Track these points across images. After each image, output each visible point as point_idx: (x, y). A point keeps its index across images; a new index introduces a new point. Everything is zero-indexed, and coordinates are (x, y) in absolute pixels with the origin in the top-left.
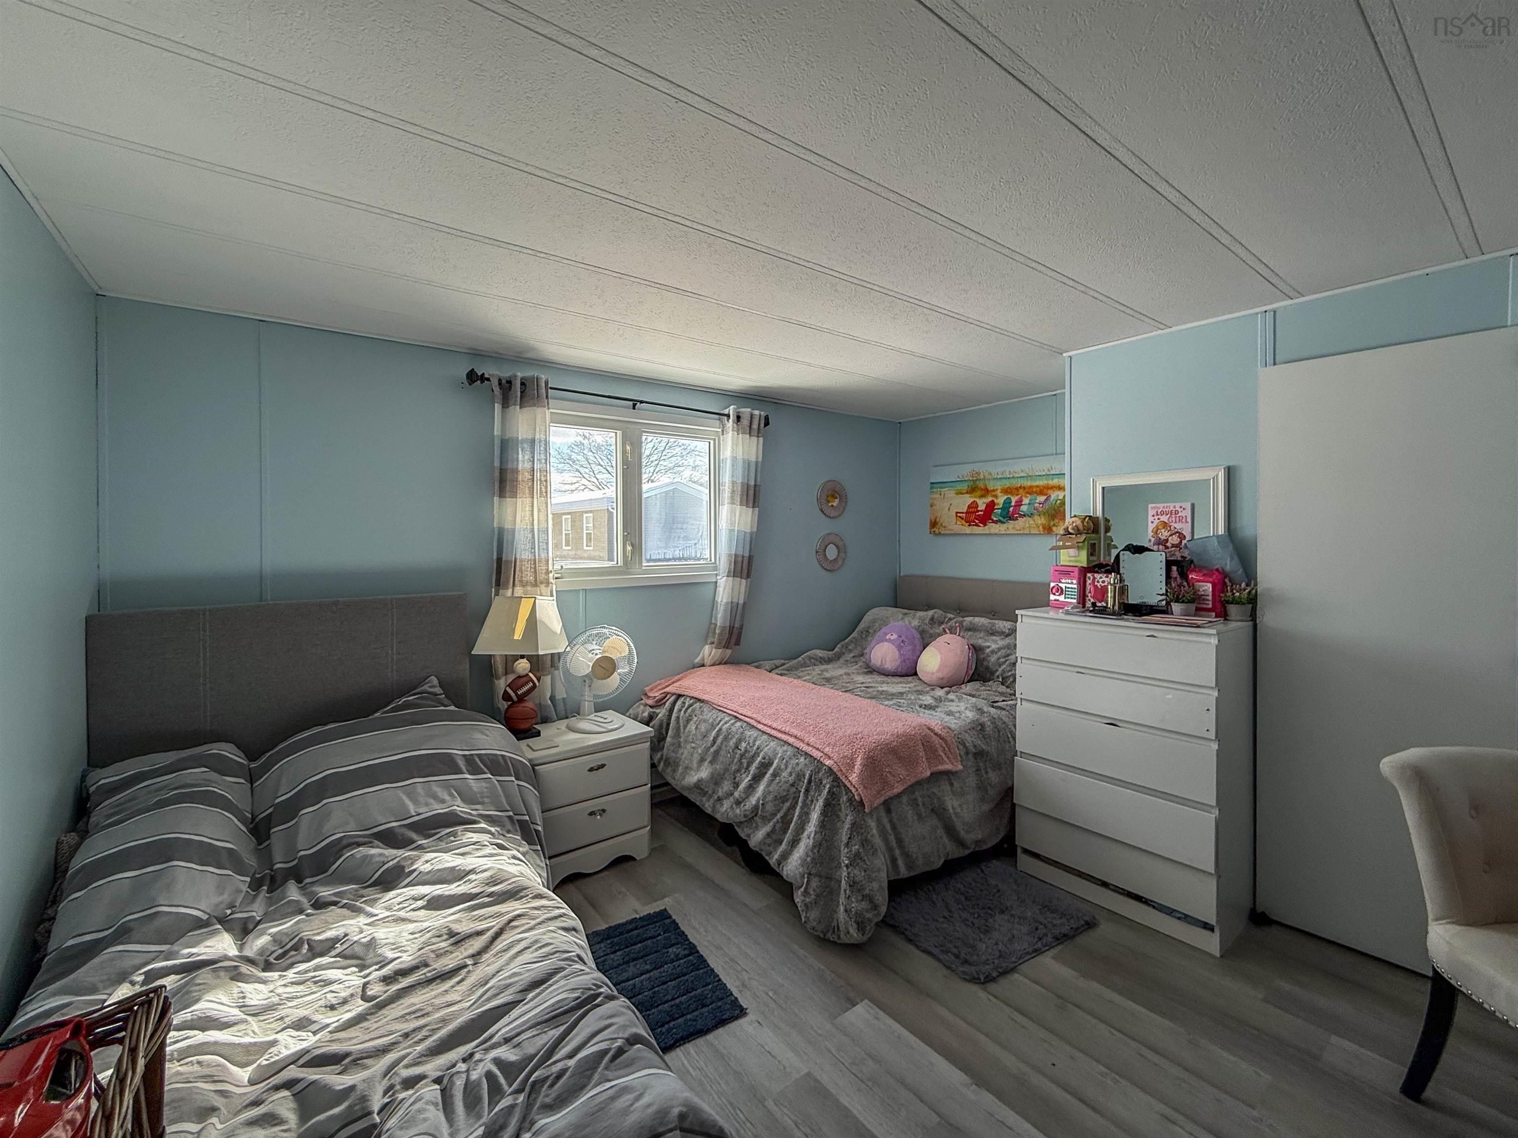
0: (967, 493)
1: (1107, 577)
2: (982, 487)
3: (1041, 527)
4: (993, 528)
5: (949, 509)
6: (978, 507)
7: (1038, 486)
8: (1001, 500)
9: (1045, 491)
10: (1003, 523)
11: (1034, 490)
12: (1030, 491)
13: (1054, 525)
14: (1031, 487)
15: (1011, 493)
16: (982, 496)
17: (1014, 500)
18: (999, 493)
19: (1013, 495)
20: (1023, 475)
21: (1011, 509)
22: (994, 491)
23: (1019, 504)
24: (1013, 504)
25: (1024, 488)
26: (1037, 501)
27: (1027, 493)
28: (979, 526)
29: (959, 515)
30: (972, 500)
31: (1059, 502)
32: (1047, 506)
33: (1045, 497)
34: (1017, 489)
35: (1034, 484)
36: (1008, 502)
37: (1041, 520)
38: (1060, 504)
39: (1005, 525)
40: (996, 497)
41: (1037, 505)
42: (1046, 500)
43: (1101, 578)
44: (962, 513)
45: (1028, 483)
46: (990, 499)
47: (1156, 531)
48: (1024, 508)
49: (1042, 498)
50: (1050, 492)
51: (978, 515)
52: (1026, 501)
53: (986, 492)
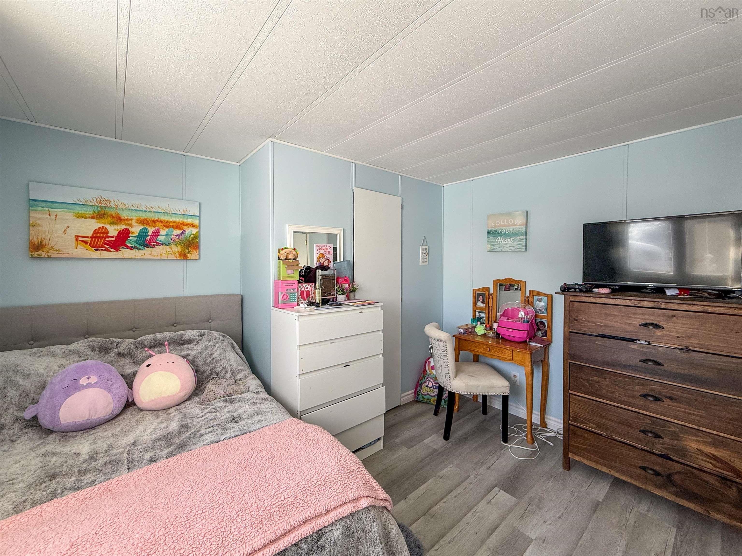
0: (93, 217)
1: (309, 285)
2: (114, 215)
3: (177, 254)
4: (124, 253)
5: (65, 232)
6: (108, 233)
7: (174, 222)
8: (136, 229)
9: (181, 226)
10: (138, 249)
11: (171, 224)
12: (167, 224)
13: (189, 253)
14: (168, 222)
15: (148, 224)
16: (112, 223)
17: (151, 230)
18: (134, 223)
19: (150, 226)
20: (160, 210)
21: (148, 238)
22: (128, 220)
23: (156, 234)
24: (150, 233)
25: (162, 222)
26: (174, 233)
27: (165, 226)
28: (111, 251)
29: (80, 239)
30: (100, 225)
31: (192, 236)
32: (182, 238)
33: (181, 231)
34: (154, 221)
35: (171, 220)
36: (144, 232)
37: (177, 249)
38: (194, 237)
39: (142, 252)
40: (131, 226)
41: (173, 236)
42: (182, 233)
43: (306, 286)
44: (87, 237)
45: (165, 218)
46: (122, 227)
47: (319, 259)
48: (161, 238)
49: (178, 232)
50: (185, 228)
51: (108, 241)
52: (163, 232)
53: (118, 220)
